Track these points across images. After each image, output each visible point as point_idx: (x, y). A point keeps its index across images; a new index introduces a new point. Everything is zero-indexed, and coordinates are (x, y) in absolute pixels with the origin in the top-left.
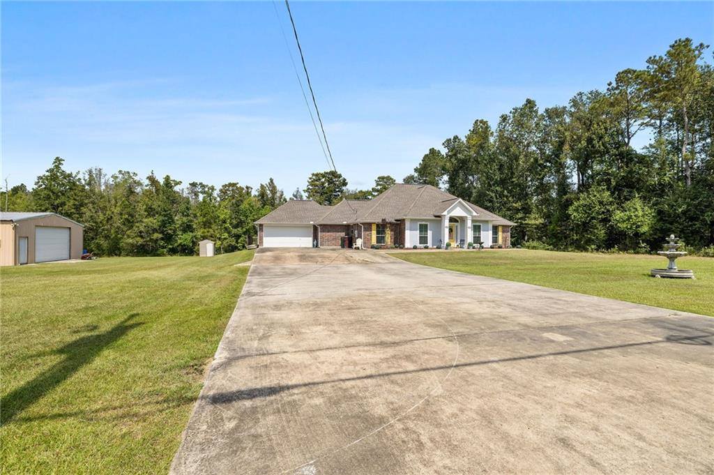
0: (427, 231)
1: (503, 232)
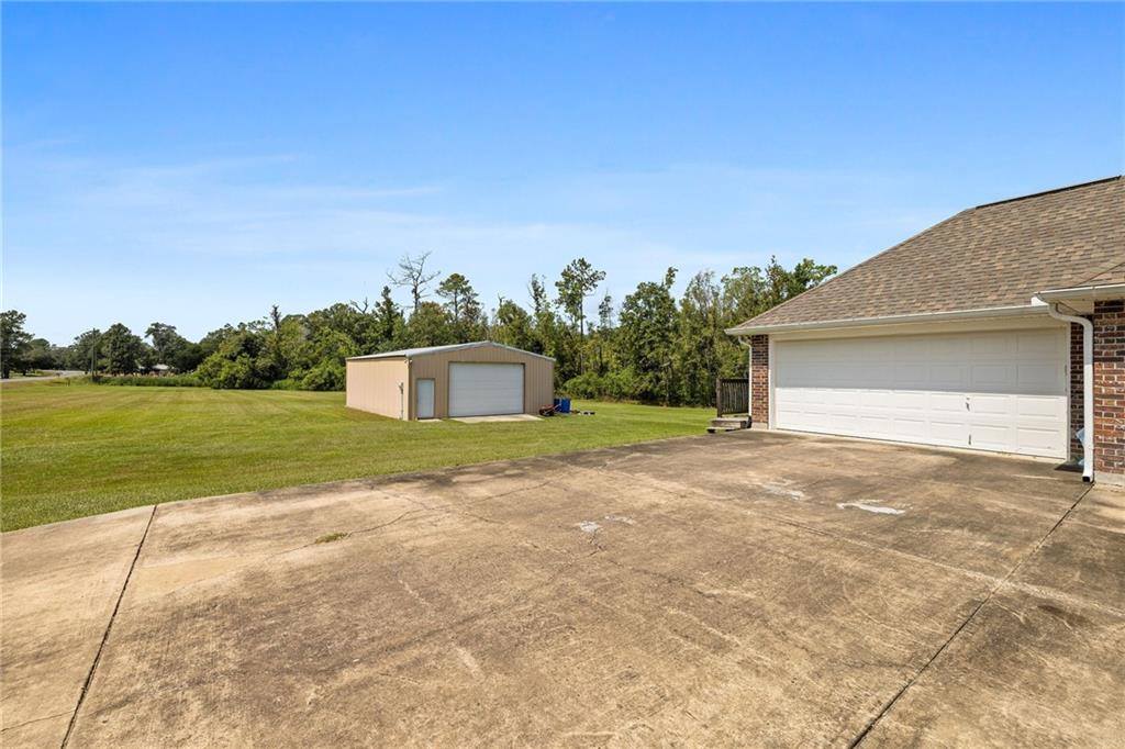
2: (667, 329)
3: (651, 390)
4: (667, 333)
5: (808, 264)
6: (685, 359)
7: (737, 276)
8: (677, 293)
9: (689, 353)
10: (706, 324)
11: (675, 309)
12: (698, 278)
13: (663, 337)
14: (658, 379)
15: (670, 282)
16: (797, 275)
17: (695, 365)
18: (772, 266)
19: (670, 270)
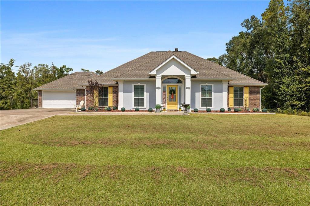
0: (143, 93)
1: (251, 93)
2: (11, 84)
3: (3, 107)
4: (11, 85)
5: (64, 67)
6: (18, 95)
7: (40, 67)
8: (15, 70)
9: (21, 93)
10: (28, 82)
11: (14, 76)
12: (25, 65)
13: (9, 86)
14: (6, 103)
15: (11, 65)
16: (60, 70)
17: (23, 97)
18: (52, 66)
19: (11, 60)
